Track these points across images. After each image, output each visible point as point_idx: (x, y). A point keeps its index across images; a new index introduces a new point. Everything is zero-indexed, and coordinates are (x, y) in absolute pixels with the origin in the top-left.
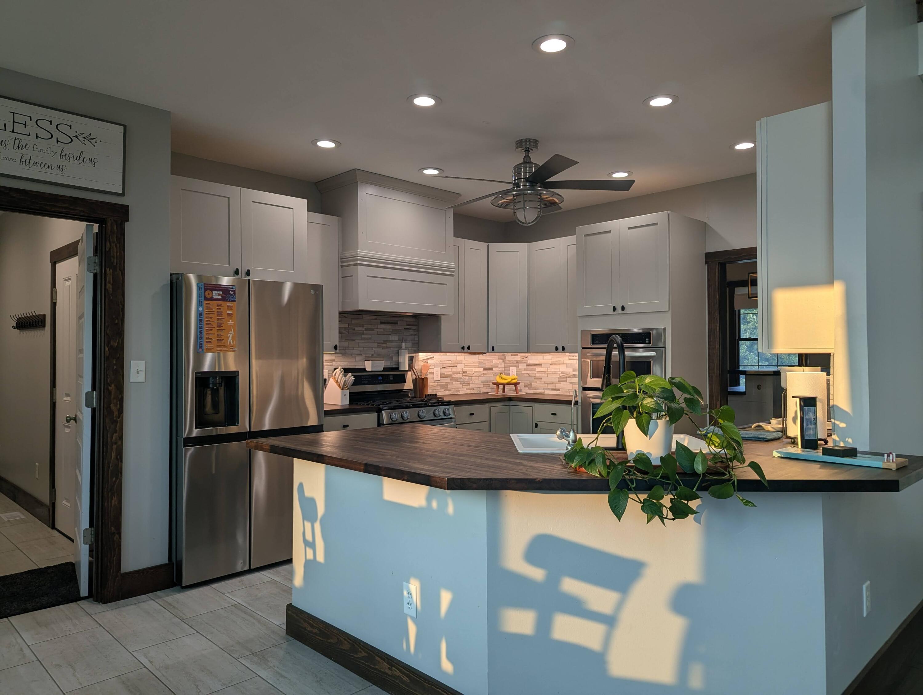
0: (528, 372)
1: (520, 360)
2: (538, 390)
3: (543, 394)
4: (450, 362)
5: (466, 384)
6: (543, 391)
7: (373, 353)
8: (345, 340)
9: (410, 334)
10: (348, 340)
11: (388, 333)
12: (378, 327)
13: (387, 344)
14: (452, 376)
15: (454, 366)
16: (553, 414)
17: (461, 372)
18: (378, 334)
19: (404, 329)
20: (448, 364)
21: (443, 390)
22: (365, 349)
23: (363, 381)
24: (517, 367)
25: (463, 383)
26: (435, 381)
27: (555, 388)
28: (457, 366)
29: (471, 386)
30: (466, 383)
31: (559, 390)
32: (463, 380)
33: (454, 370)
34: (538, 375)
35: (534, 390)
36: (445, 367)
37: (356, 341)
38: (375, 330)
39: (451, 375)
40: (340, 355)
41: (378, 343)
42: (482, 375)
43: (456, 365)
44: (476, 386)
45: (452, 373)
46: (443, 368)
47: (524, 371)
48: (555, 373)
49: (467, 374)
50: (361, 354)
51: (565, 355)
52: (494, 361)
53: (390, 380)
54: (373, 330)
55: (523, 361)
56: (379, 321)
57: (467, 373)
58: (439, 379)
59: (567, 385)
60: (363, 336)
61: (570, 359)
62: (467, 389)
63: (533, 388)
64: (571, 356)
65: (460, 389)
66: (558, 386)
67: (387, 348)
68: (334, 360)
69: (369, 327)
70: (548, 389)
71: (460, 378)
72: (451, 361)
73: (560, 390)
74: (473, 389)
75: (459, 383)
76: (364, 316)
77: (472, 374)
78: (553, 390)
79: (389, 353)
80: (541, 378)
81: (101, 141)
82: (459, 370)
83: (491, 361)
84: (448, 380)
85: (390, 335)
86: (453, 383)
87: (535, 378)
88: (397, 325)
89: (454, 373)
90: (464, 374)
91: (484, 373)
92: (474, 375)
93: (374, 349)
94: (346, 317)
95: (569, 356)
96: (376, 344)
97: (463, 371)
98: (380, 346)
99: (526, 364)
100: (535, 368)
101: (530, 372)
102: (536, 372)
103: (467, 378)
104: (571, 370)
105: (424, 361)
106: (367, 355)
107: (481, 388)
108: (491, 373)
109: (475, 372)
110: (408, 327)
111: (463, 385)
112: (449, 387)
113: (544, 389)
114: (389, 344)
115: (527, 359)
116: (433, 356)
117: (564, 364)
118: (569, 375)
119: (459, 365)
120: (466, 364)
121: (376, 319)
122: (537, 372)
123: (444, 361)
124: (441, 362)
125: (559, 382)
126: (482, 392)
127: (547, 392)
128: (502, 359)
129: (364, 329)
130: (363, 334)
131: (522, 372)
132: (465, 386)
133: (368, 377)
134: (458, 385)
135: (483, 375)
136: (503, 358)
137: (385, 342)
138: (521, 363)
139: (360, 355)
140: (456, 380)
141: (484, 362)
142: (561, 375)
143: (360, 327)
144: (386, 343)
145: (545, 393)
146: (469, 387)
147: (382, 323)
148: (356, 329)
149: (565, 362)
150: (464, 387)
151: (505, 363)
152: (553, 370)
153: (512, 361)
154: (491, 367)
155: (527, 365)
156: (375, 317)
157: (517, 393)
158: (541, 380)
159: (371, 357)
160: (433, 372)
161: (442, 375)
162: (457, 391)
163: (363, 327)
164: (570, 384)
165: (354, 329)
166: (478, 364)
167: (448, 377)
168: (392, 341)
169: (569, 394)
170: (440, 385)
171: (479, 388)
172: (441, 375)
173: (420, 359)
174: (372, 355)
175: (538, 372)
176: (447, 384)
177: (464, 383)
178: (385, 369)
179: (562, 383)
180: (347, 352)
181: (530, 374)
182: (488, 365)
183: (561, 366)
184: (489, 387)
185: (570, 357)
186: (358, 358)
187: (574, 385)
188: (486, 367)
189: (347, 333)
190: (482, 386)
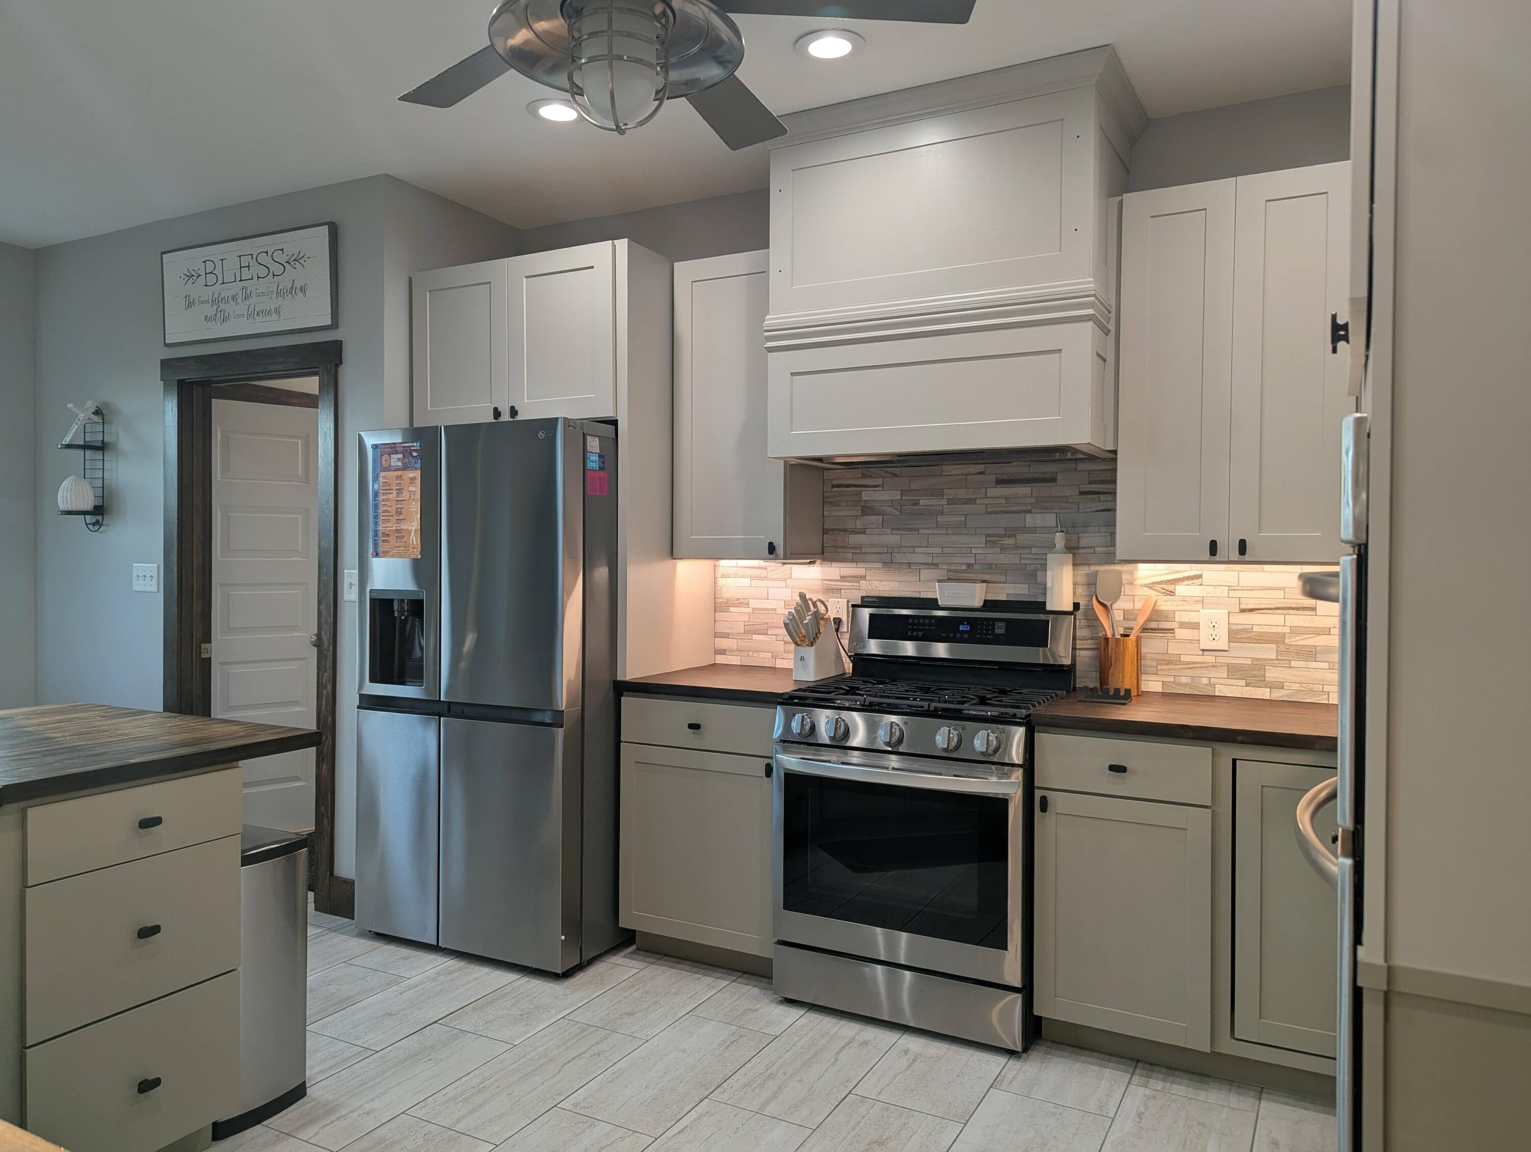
4: (1280, 594)
7: (972, 561)
8: (893, 529)
9: (1100, 508)
10: (899, 529)
11: (1024, 508)
12: (988, 495)
13: (1018, 537)
14: (1287, 641)
15: (1297, 609)
18: (987, 513)
19: (1082, 493)
20: (1264, 601)
21: (1243, 683)
22: (945, 550)
23: (910, 629)
26: (1203, 650)
28: (1311, 609)
33: (1299, 619)
36: (1252, 611)
37: (921, 531)
38: (978, 501)
39: (1281, 636)
40: (880, 565)
41: (987, 536)
43: (1308, 603)
45: (1285, 630)
46: (1243, 611)
50: (937, 565)
53: (993, 633)
54: (972, 501)
56: (993, 478)
58: (1223, 643)
60: (940, 519)
65: (1327, 688)
67: (1017, 547)
68: (864, 577)
69: (962, 493)
75: (1326, 665)
76: (945, 468)
79: (1023, 562)
81: (309, 258)
84: (1268, 652)
85: (1029, 512)
86: (1293, 664)
88: (1054, 484)
89: (1299, 631)
93: (974, 551)
94: (896, 476)
96: (983, 539)
98: (994, 542)
105: (1158, 587)
106: (954, 568)
110: (1093, 487)
112: (1273, 674)
114: (1022, 538)
116: (1199, 573)
121: (983, 473)
123: (1251, 589)
124: (1236, 594)
129: (944, 502)
130: (942, 513)
133: (927, 621)
137: (1011, 533)
139: (935, 565)
140: (1307, 653)
143: (932, 495)
144: (1014, 536)
147: (1000, 482)
148: (921, 502)
156: (981, 468)
159: (965, 571)
160: (1199, 624)
161: (1241, 636)
162: (1311, 692)
163: (942, 495)
165: (916, 503)
167: (1269, 642)
168: (1034, 530)
170: (1228, 665)
172: (1233, 632)
173: (1139, 582)
174: (969, 566)
176: (1258, 665)
178: (989, 605)
180: (898, 557)
186: (926, 574)
189: (898, 513)
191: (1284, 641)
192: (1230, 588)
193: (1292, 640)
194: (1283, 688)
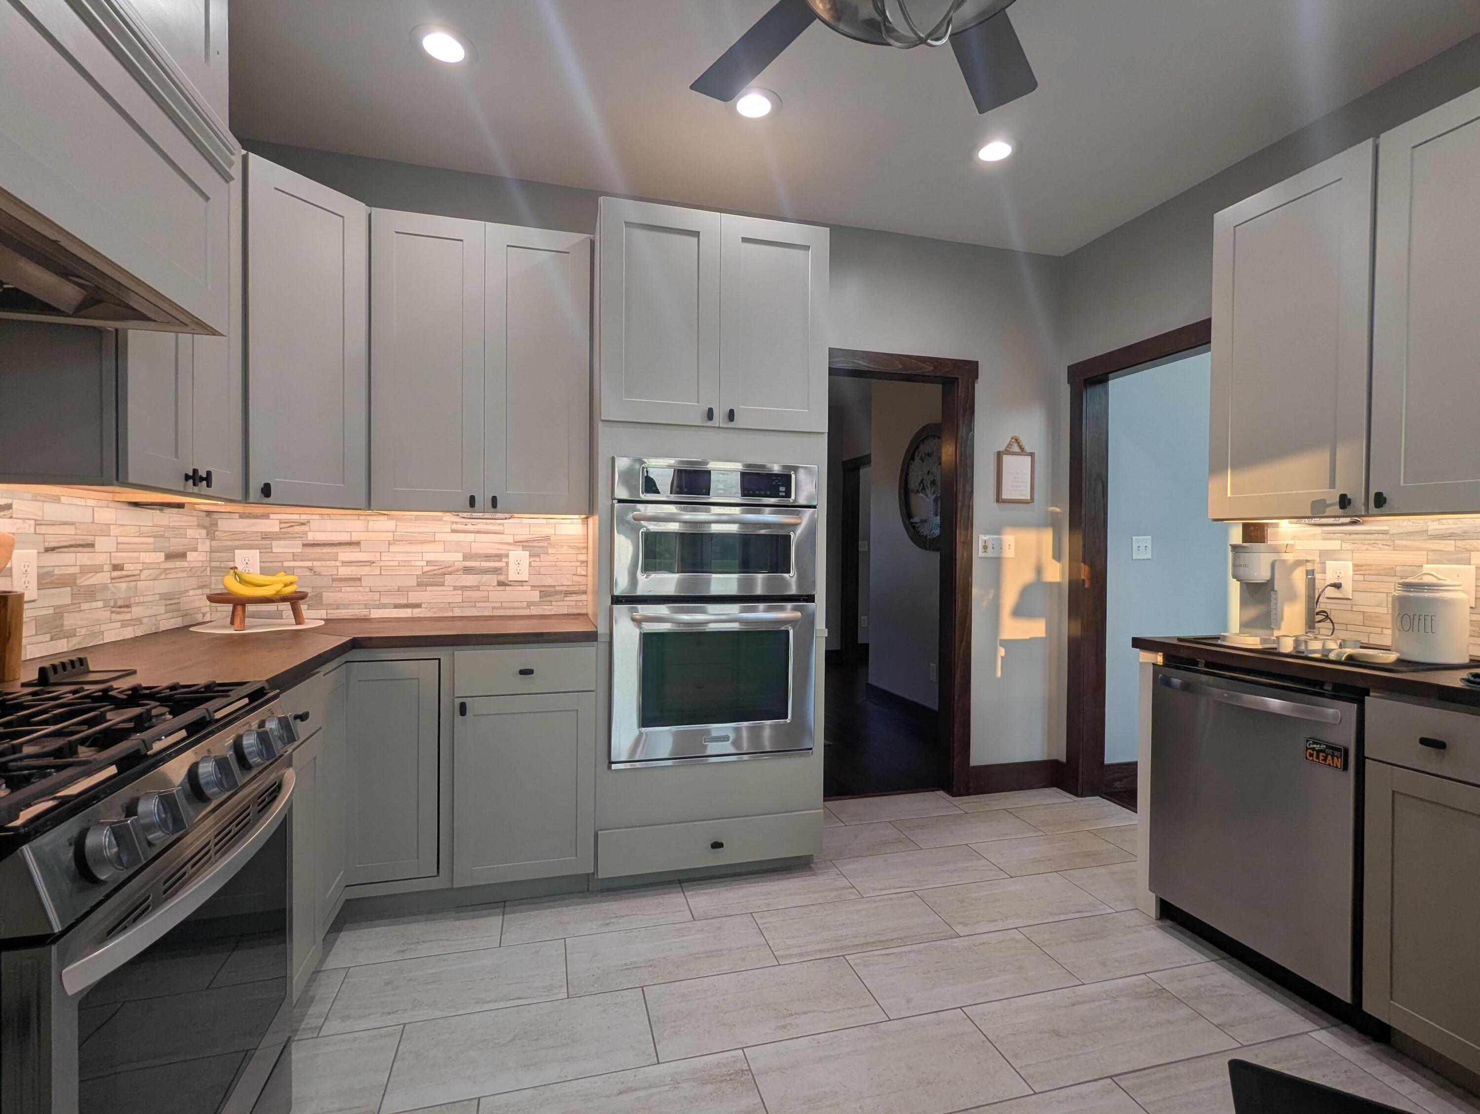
0: (309, 564)
1: (277, 529)
2: (344, 611)
3: (366, 620)
4: (70, 530)
5: (120, 607)
6: (364, 612)
14: (78, 582)
15: (83, 546)
16: (524, 672)
17: (106, 568)
20: (64, 538)
21: (47, 637)
24: (265, 550)
25: (112, 604)
27: (405, 602)
28: (92, 545)
29: (137, 611)
30: (120, 603)
31: (418, 606)
32: (112, 593)
33: (84, 558)
34: (344, 572)
35: (329, 611)
36: (53, 549)
39: (74, 577)
42: (161, 574)
43: (90, 539)
44: (149, 612)
45: (77, 570)
47: (294, 560)
48: (407, 564)
49: (124, 573)
51: (440, 519)
52: (190, 533)
55: (289, 533)
57: (122, 569)
59: (445, 593)
61: (453, 531)
62: (124, 624)
63: (329, 605)
64: (457, 523)
65: (103, 628)
66: (414, 597)
70: (384, 606)
71: (104, 588)
72: (73, 524)
73: (423, 606)
74: (139, 621)
75: (100, 604)
77: (138, 572)
78: (397, 606)
80: (360, 579)
82: (99, 558)
83: (182, 531)
84: (63, 597)
86: (82, 606)
87: (333, 580)
89: (86, 570)
90: (116, 574)
91: (166, 569)
92: (142, 577)
95: (453, 523)
97: (114, 562)
99: (300, 543)
100: (337, 553)
101: (316, 563)
102: (338, 564)
103: (124, 586)
104: (460, 556)
107: (159, 618)
108: (182, 569)
109: (147, 566)
111: (112, 612)
112: (70, 621)
113: (366, 606)
115: (303, 528)
116: (9, 501)
117: (434, 541)
118: (450, 569)
119: (102, 543)
120: (120, 539)
122: (343, 562)
123: (53, 524)
124: (42, 529)
125: (418, 585)
126: (162, 628)
127: (376, 614)
128: (205, 527)
131: (286, 564)
132: (119, 613)
134: (96, 610)
135: (163, 577)
136: (208, 524)
138: (281, 539)
140: (91, 593)
141: (166, 535)
142: (426, 569)
145: (372, 616)
146: (128, 617)
149: (439, 537)
150: (114, 616)
151: (213, 539)
152: (399, 557)
153: (244, 532)
154: (181, 549)
155: (304, 545)
157: (298, 623)
158: (358, 583)
161: (46, 580)
162: (93, 635)
164: (454, 590)
166: (151, 540)
167: (64, 585)
169: (450, 614)
171: (154, 618)
172: (40, 577)
175: (345, 563)
176: (59, 613)
177: (115, 602)
179: (428, 588)
181: (315, 569)
182: (175, 544)
183: (426, 548)
184: (178, 610)
185: (455, 526)
187: (465, 593)
188: (172, 548)
190: (162, 609)
191: (76, 583)
192: (37, 522)
193: (82, 580)
194: (75, 636)
